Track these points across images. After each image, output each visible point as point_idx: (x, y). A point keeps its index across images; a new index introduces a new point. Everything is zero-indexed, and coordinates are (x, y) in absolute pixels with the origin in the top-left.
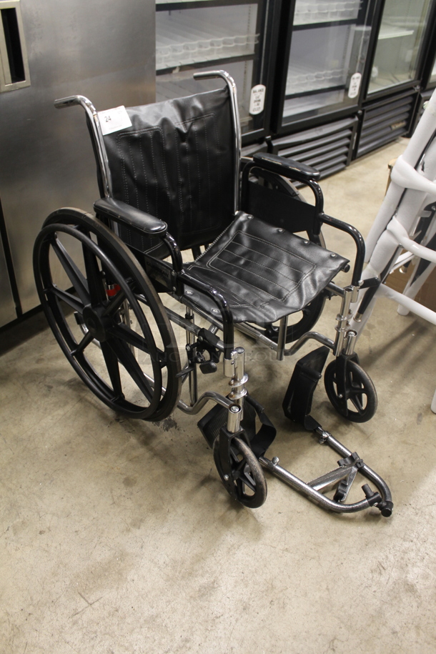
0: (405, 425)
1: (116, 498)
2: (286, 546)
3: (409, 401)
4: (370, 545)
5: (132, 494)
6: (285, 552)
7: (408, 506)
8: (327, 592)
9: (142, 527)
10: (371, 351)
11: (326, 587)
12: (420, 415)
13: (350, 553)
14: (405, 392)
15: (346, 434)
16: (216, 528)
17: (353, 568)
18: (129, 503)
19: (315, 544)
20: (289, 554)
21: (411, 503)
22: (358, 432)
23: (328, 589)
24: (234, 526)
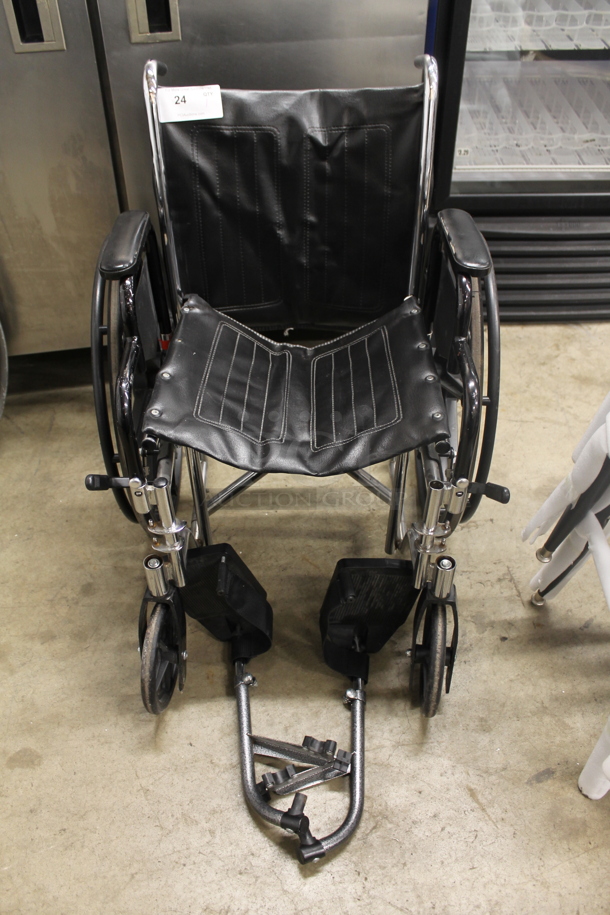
0: (504, 769)
1: (59, 596)
2: (151, 788)
3: (558, 740)
4: (244, 878)
5: (77, 603)
6: (142, 793)
7: (361, 878)
8: (127, 879)
9: (46, 645)
10: (587, 625)
11: (134, 872)
12: (548, 773)
13: (209, 863)
14: (568, 721)
15: (396, 715)
16: (108, 704)
17: (190, 883)
18: (63, 611)
19: (183, 814)
20: (143, 798)
21: (370, 879)
22: (416, 725)
23: (133, 876)
24: (129, 717)
